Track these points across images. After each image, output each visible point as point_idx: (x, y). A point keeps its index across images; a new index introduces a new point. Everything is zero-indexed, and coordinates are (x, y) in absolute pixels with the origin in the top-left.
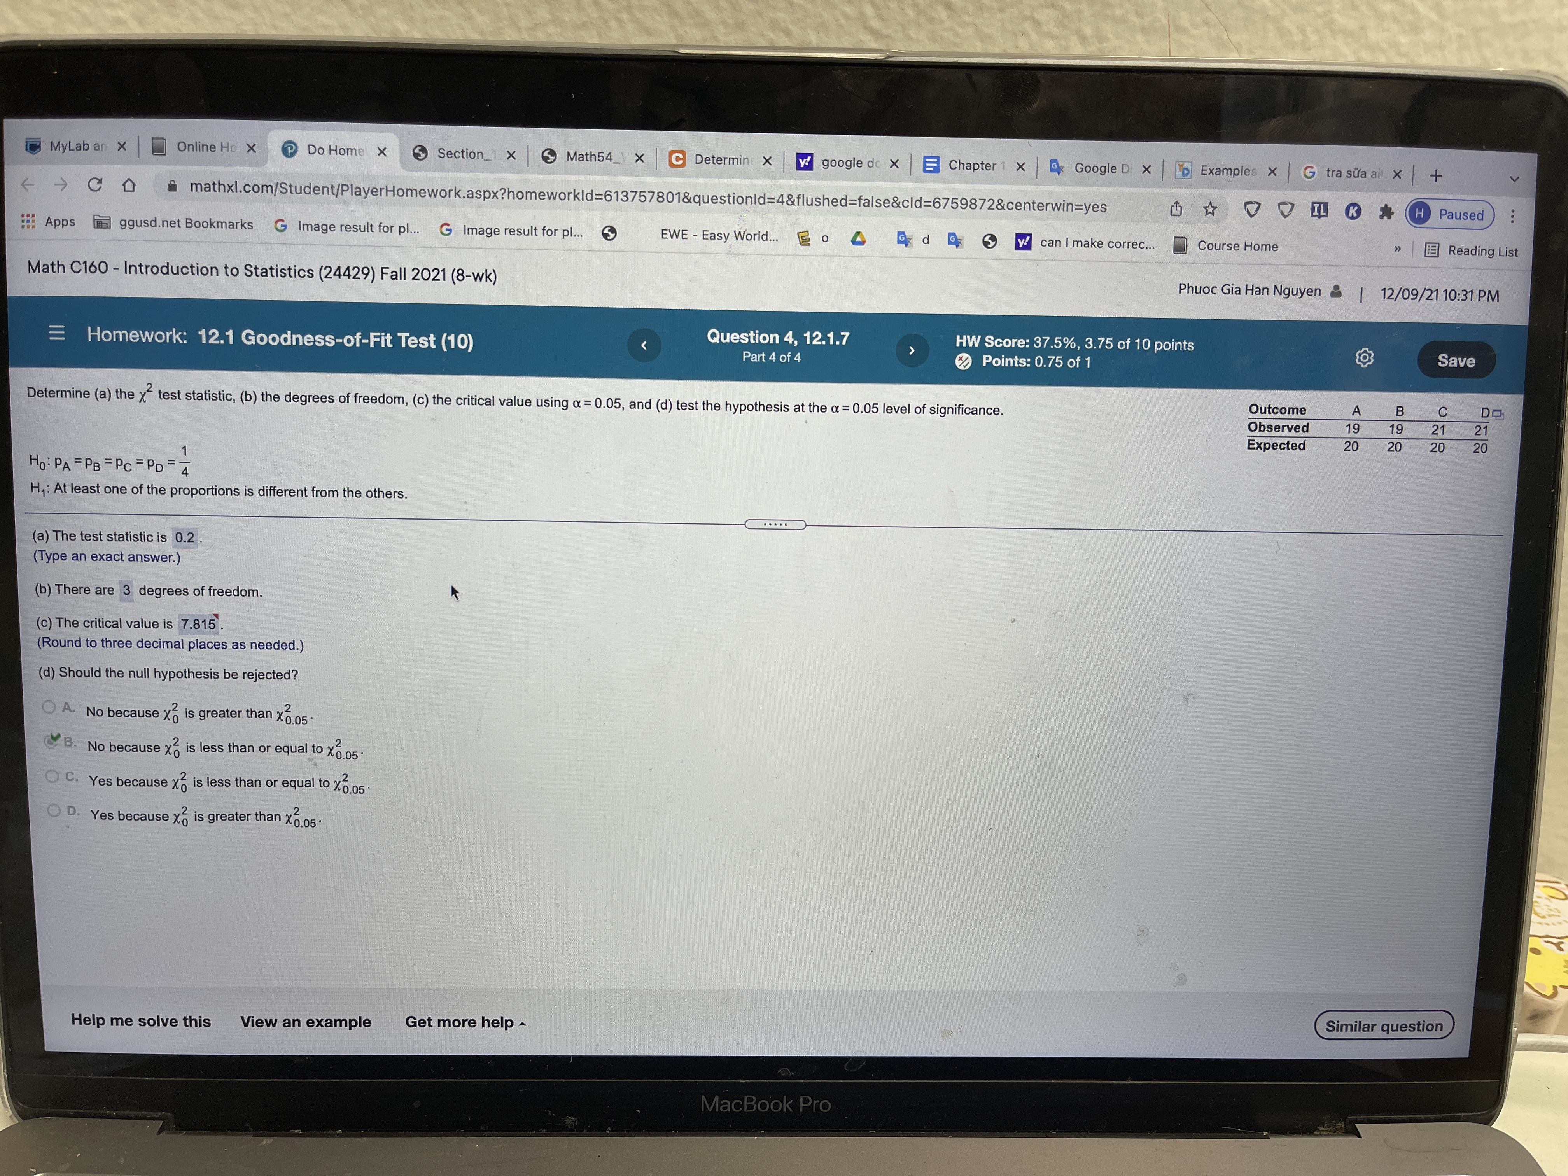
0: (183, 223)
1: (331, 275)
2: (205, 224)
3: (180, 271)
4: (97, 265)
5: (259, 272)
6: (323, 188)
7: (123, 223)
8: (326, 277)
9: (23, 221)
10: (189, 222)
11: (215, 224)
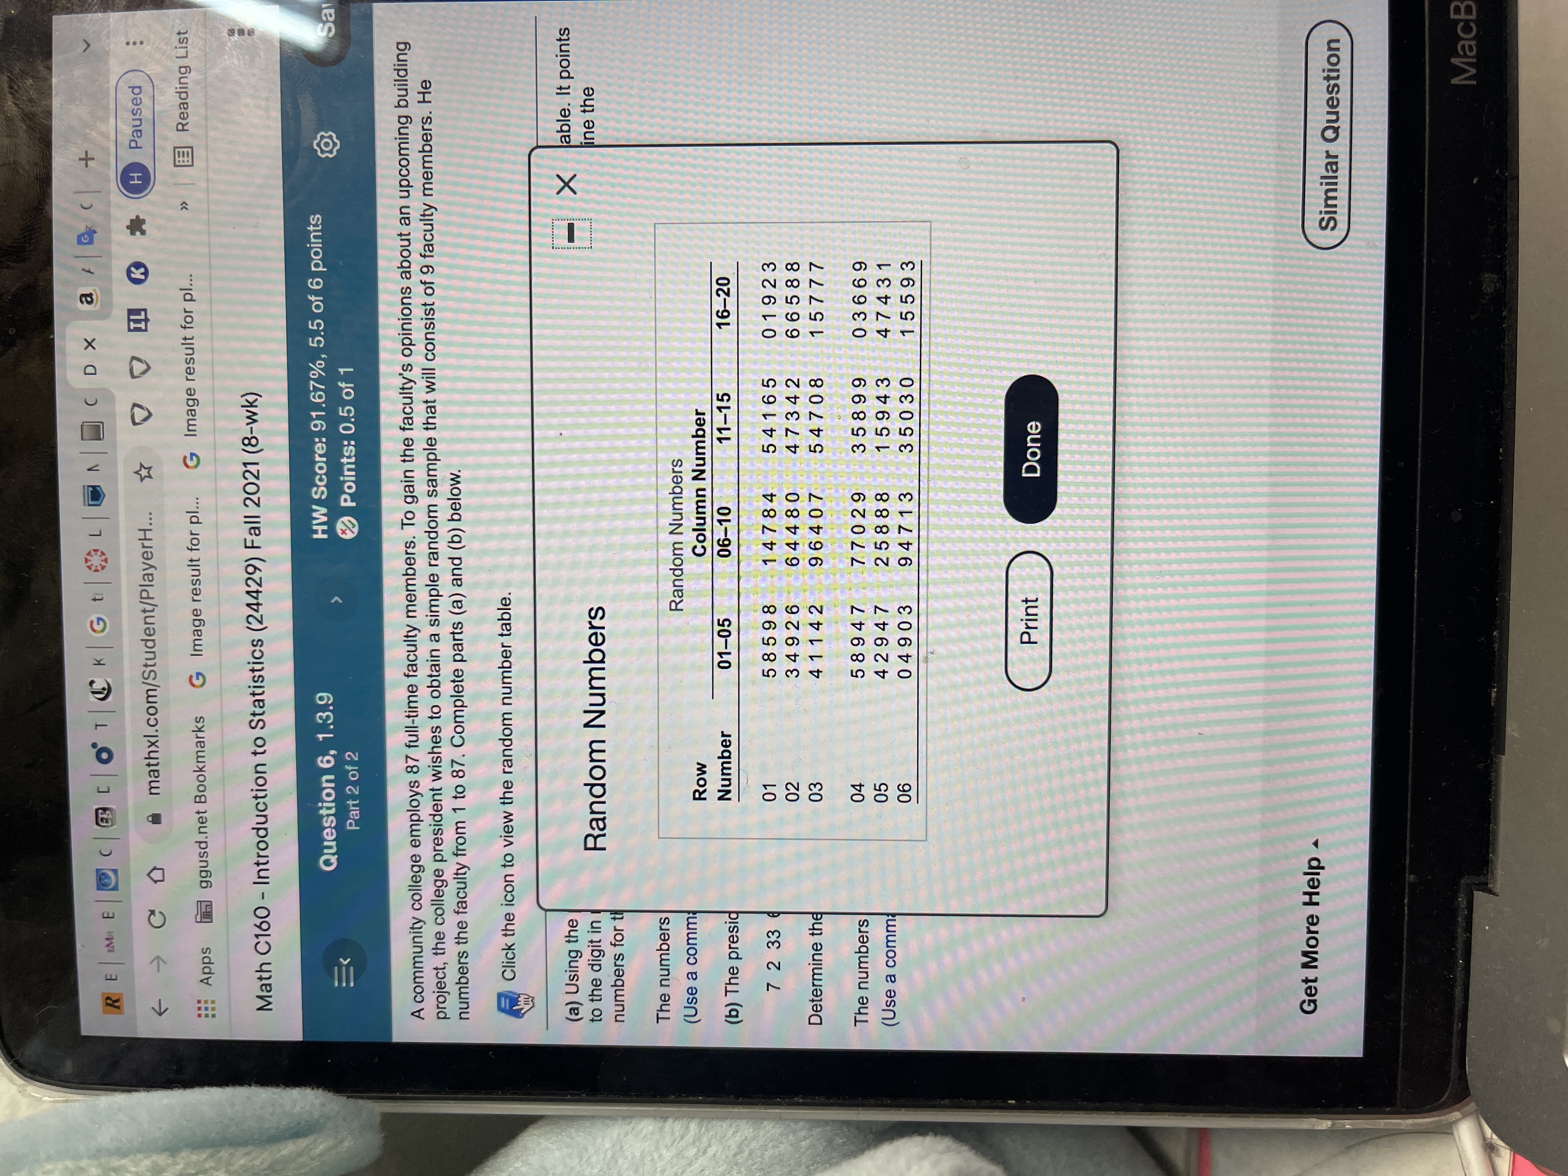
0: (201, 807)
1: (257, 615)
2: (201, 778)
3: (262, 813)
4: (259, 921)
5: (258, 710)
6: (146, 623)
7: (204, 884)
8: (261, 622)
9: (207, 1016)
10: (199, 799)
11: (201, 765)
